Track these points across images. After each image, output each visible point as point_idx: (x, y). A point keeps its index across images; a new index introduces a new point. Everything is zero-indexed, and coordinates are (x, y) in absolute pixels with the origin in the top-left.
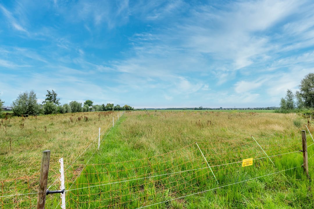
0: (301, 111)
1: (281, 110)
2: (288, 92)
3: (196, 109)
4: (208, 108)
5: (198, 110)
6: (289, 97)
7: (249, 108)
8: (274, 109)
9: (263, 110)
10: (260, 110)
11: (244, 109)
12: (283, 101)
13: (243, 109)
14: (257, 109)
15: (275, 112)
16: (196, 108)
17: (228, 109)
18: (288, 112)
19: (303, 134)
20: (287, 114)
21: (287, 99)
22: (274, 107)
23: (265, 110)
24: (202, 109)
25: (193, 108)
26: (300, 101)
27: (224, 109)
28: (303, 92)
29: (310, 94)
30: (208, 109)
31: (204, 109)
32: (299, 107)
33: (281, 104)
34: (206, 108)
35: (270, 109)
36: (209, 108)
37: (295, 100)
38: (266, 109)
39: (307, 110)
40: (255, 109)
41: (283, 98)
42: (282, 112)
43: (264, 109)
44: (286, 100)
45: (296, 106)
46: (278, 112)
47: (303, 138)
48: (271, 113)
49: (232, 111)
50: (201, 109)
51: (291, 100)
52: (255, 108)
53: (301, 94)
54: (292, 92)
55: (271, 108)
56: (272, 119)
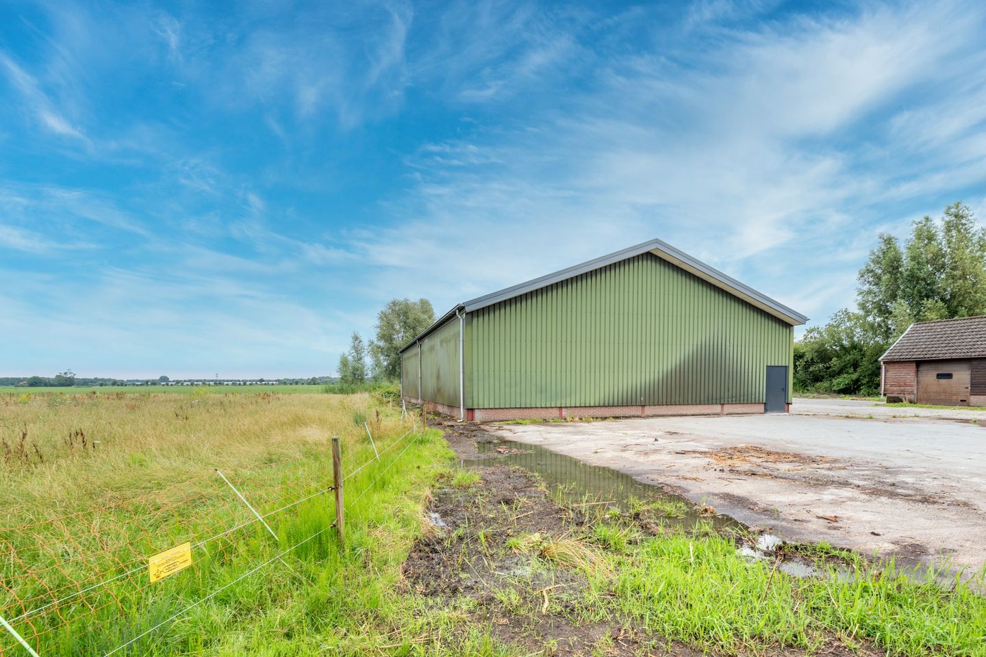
0: (379, 387)
1: (338, 386)
2: (353, 338)
3: (35, 382)
4: (103, 379)
5: (51, 385)
6: (356, 351)
7: (261, 380)
8: (326, 383)
9: (299, 387)
10: (294, 387)
11: (248, 383)
12: (344, 363)
13: (245, 384)
14: (284, 382)
15: (327, 392)
16: (35, 378)
17: (192, 384)
18: (353, 392)
19: (334, 446)
20: (352, 396)
21: (353, 357)
22: (328, 377)
23: (306, 386)
24: (70, 385)
25: (21, 376)
26: (378, 364)
27: (178, 382)
28: (382, 344)
29: (395, 349)
30: (102, 383)
31: (85, 383)
32: (375, 379)
33: (340, 369)
34: (96, 379)
35: (318, 384)
36: (110, 380)
37: (368, 361)
38: (308, 384)
39: (389, 384)
40: (280, 382)
41: (344, 355)
42: (342, 391)
43: (303, 384)
44: (350, 358)
45: (370, 375)
46: (332, 391)
47: (334, 457)
48: (316, 394)
49: (205, 389)
50: (66, 382)
51: (361, 359)
52: (278, 380)
53: (379, 347)
54: (362, 340)
55: (321, 378)
56: (310, 412)
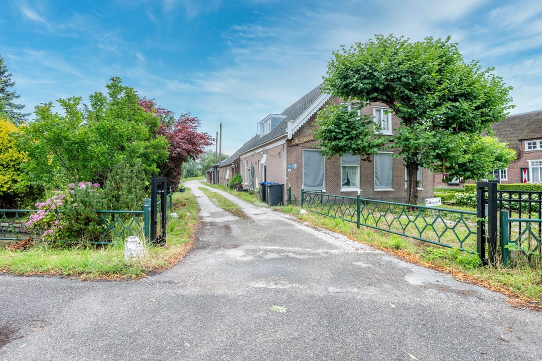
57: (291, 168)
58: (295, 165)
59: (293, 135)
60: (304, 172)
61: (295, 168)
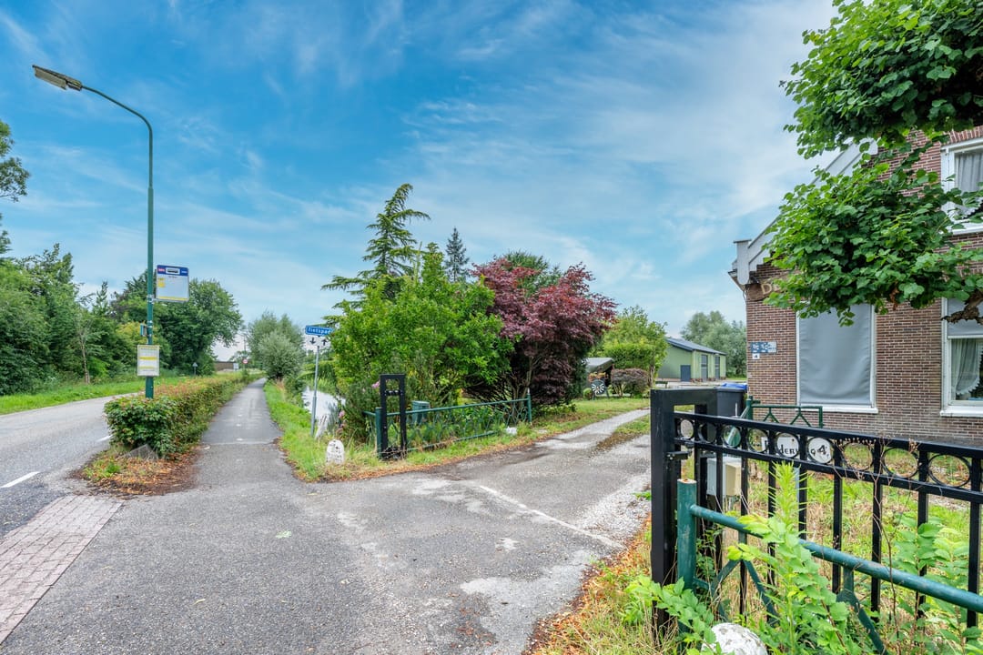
57: (759, 352)
58: (773, 344)
59: (751, 273)
60: (801, 360)
61: (774, 351)
